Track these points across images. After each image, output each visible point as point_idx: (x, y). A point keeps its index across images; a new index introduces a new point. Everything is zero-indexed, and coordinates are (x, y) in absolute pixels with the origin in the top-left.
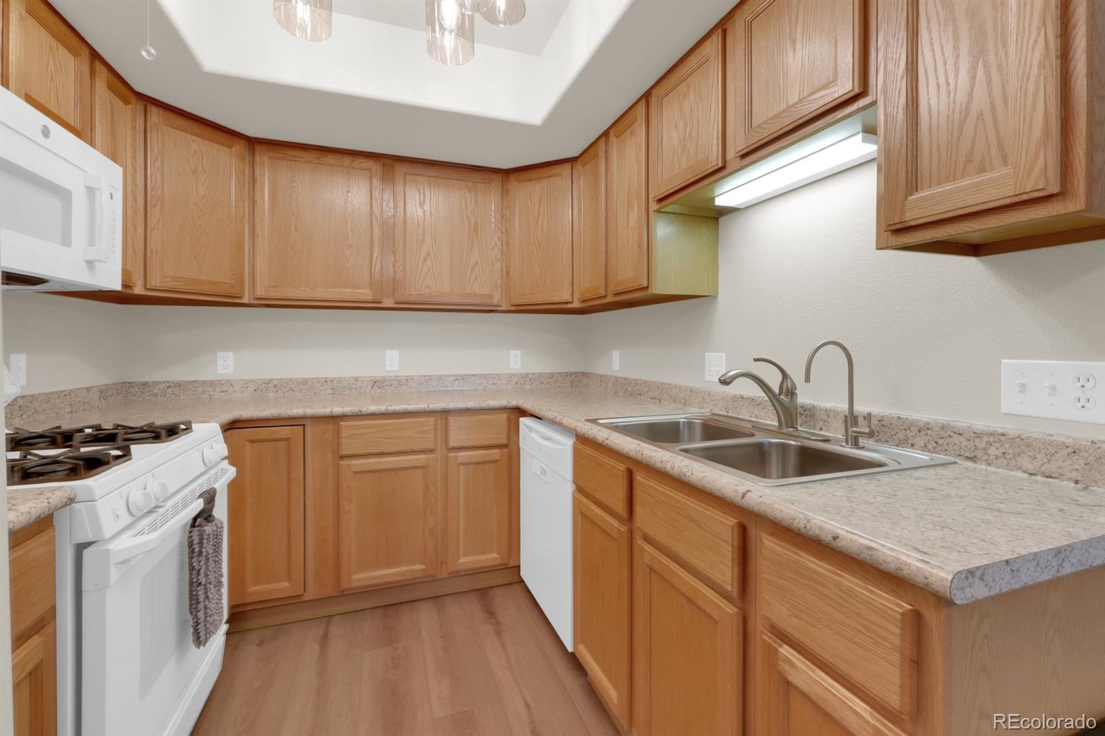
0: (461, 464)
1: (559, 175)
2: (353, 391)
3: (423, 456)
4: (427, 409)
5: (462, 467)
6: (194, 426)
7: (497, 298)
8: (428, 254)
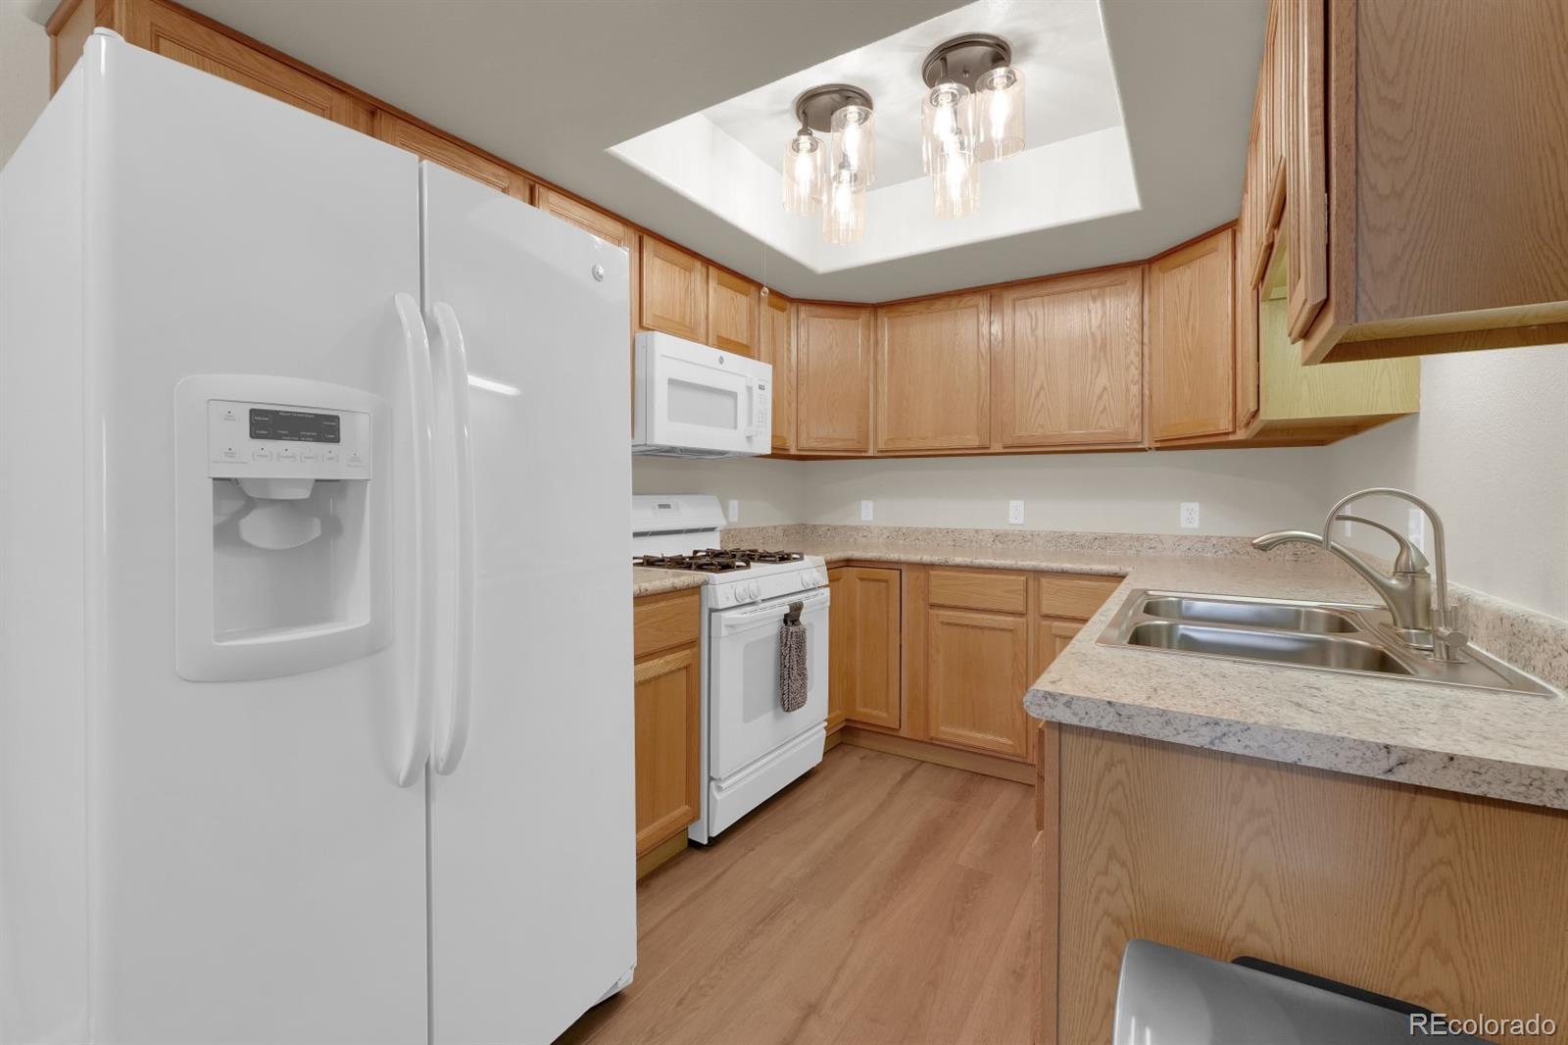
0: (1056, 636)
1: (1215, 250)
2: (974, 544)
3: (1011, 619)
4: (1014, 566)
5: (1058, 640)
6: (805, 557)
7: (1133, 433)
8: (1042, 388)
